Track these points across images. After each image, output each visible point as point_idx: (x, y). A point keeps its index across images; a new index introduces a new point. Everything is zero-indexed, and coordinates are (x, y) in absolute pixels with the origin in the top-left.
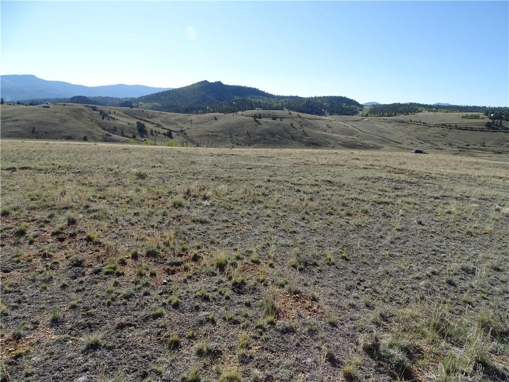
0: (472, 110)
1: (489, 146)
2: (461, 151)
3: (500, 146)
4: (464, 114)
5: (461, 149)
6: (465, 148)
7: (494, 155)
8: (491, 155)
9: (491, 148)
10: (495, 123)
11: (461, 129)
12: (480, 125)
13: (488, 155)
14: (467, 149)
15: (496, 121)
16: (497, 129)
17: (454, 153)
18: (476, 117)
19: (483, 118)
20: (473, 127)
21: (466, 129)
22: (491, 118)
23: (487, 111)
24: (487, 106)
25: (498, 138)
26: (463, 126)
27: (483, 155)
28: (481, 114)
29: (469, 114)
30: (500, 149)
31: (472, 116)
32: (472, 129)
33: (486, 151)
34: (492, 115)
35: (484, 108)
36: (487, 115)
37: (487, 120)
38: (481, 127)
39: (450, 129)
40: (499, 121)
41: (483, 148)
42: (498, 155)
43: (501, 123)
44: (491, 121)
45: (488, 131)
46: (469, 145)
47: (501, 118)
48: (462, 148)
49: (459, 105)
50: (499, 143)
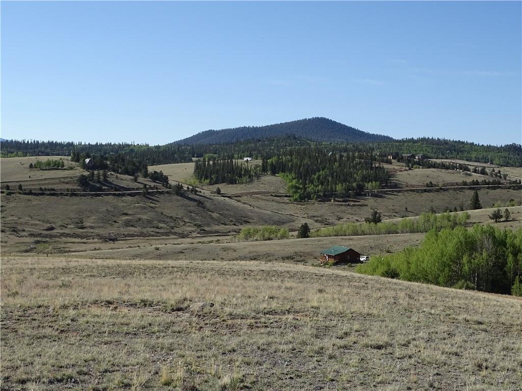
0: (48, 150)
1: (92, 227)
2: (38, 242)
3: (111, 225)
4: (33, 159)
5: (39, 239)
6: (46, 236)
7: (103, 246)
8: (97, 246)
9: (96, 231)
10: (95, 178)
11: (30, 193)
12: (67, 183)
13: (93, 246)
14: (51, 236)
15: (96, 172)
16: (100, 189)
17: (24, 248)
18: (58, 166)
19: (71, 168)
20: (55, 187)
21: (42, 193)
22: (85, 167)
23: (77, 152)
24: (76, 142)
25: (105, 209)
26: (35, 187)
27: (84, 247)
28: (67, 160)
29: (44, 159)
30: (112, 231)
31: (48, 163)
32: (53, 193)
33: (87, 237)
34: (87, 160)
35: (70, 145)
36: (78, 161)
37: (79, 172)
38: (70, 187)
39: (9, 194)
40: (101, 172)
41: (81, 231)
42: (111, 244)
43: (105, 176)
44: (86, 173)
45: (84, 195)
46: (52, 229)
47: (105, 167)
48: (40, 235)
49: (20, 139)
50: (109, 219)
